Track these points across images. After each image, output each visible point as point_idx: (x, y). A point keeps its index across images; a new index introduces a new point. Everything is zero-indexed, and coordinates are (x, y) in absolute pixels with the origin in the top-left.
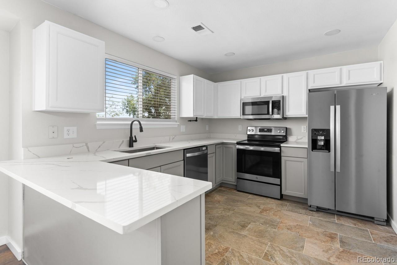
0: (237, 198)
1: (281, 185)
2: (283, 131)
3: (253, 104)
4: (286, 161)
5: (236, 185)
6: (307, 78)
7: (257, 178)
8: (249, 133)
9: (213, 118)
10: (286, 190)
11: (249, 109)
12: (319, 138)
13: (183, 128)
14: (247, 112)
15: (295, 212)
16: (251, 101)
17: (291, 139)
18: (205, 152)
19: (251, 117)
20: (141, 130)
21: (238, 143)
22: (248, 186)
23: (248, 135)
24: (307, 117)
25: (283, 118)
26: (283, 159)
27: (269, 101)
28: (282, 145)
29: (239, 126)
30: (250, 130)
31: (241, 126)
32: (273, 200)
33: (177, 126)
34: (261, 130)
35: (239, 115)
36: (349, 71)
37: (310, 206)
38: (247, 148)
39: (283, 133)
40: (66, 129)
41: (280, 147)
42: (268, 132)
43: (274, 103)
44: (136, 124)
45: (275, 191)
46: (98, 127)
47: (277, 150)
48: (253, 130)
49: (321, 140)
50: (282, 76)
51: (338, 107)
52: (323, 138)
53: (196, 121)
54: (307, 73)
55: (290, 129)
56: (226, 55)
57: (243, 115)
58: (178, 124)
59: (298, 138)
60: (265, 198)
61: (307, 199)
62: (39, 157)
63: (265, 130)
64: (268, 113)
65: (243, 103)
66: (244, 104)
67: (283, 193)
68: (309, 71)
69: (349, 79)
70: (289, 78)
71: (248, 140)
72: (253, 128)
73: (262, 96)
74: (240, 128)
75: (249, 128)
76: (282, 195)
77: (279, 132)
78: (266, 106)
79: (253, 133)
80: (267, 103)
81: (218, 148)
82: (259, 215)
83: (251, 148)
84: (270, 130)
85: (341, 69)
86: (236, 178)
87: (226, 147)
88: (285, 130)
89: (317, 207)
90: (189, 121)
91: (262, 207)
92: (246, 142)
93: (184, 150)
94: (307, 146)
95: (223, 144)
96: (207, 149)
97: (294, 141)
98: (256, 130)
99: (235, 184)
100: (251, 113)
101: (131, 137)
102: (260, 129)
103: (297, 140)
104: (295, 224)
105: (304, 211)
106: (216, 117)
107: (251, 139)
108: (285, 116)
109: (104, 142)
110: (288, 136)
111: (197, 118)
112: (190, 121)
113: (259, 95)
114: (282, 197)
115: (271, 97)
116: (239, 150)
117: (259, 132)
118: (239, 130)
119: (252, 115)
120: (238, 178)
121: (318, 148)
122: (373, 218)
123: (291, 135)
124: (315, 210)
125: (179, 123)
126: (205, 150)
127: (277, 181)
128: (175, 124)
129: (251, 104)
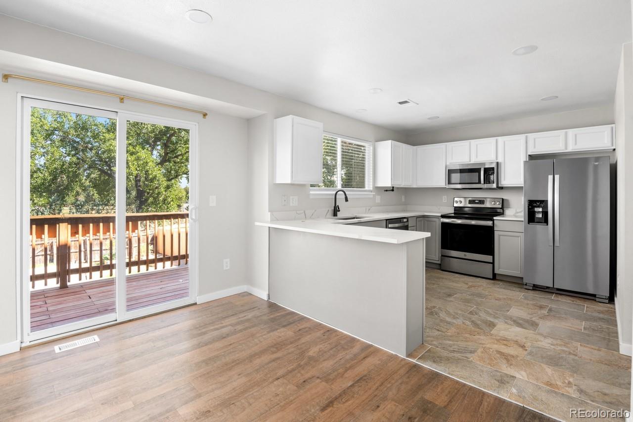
0: (442, 276)
1: (493, 263)
2: (498, 203)
3: (462, 171)
4: (500, 236)
5: (440, 265)
6: (526, 142)
7: (465, 255)
8: (456, 205)
9: (412, 187)
10: (499, 268)
11: (456, 177)
12: (536, 209)
13: (378, 199)
14: (453, 181)
15: (508, 289)
16: (459, 168)
17: (508, 212)
18: (406, 224)
19: (459, 186)
20: (347, 200)
21: (443, 216)
22: (455, 264)
23: (455, 207)
24: (523, 187)
25: (497, 187)
26: (496, 234)
27: (481, 168)
28: (495, 218)
29: (444, 197)
30: (457, 202)
31: (446, 197)
32: (484, 280)
33: (372, 196)
34: (471, 202)
35: (444, 184)
36: (576, 135)
37: (526, 285)
38: (453, 221)
39: (498, 205)
40: (291, 197)
41: (493, 220)
42: (480, 204)
43: (486, 170)
44: (341, 194)
45: (487, 270)
46: (311, 197)
47: (490, 223)
48: (461, 202)
49: (539, 212)
50: (497, 140)
51: (557, 177)
52: (541, 210)
53: (393, 190)
54: (526, 137)
55: (507, 200)
56: (429, 119)
57: (448, 184)
58: (373, 195)
59: (517, 211)
60: (474, 278)
61: (523, 278)
62: (278, 220)
63: (476, 201)
64: (479, 182)
65: (449, 170)
66: (450, 172)
67: (496, 271)
68: (529, 135)
69: (576, 144)
70: (504, 142)
71: (454, 213)
72: (462, 200)
73: (472, 162)
74: (445, 199)
75: (456, 199)
76: (494, 275)
77: (494, 204)
78: (477, 174)
79: (461, 205)
80: (478, 171)
81: (419, 221)
82: (467, 289)
83: (459, 221)
84: (481, 202)
85: (566, 133)
86: (440, 255)
87: (427, 221)
88: (501, 201)
89: (534, 285)
90: (385, 191)
91: (470, 284)
92: (453, 215)
93: (387, 220)
94: (523, 219)
95: (424, 216)
96: (408, 221)
97: (512, 214)
98: (465, 201)
99: (439, 262)
100: (459, 182)
101: (335, 207)
102: (469, 200)
103: (515, 213)
104: (506, 297)
105: (518, 289)
106: (415, 186)
107: (459, 212)
108: (500, 186)
109: (315, 211)
110: (504, 209)
111: (393, 187)
112: (387, 191)
113: (468, 160)
114: (495, 277)
115: (484, 164)
116: (443, 224)
117: (469, 203)
118: (444, 201)
119: (460, 184)
120: (442, 256)
121: (536, 221)
122: (594, 296)
123: (508, 207)
124: (531, 288)
125: (374, 193)
126: (405, 222)
127: (489, 258)
128: (371, 194)
129: (459, 171)
